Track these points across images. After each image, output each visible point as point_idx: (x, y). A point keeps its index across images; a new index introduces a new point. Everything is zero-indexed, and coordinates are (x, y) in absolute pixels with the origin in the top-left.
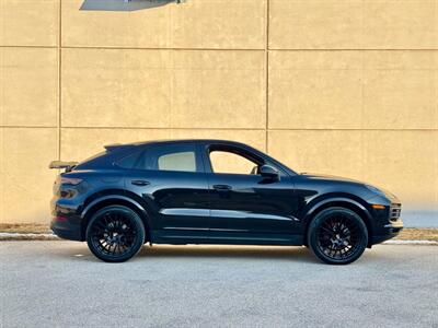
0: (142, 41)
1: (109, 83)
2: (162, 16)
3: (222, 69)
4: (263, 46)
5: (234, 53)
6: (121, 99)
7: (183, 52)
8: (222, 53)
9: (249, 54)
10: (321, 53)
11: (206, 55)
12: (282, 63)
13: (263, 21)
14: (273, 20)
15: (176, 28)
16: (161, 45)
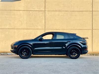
0: (16, 9)
1: (8, 18)
2: (20, 3)
3: (35, 15)
4: (44, 10)
5: (37, 12)
6: (11, 22)
7: (25, 11)
8: (35, 11)
9: (41, 12)
10: (57, 12)
11: (31, 12)
12: (48, 14)
13: (44, 4)
14: (46, 4)
15: (24, 5)
16: (20, 9)
